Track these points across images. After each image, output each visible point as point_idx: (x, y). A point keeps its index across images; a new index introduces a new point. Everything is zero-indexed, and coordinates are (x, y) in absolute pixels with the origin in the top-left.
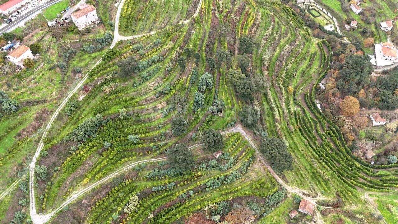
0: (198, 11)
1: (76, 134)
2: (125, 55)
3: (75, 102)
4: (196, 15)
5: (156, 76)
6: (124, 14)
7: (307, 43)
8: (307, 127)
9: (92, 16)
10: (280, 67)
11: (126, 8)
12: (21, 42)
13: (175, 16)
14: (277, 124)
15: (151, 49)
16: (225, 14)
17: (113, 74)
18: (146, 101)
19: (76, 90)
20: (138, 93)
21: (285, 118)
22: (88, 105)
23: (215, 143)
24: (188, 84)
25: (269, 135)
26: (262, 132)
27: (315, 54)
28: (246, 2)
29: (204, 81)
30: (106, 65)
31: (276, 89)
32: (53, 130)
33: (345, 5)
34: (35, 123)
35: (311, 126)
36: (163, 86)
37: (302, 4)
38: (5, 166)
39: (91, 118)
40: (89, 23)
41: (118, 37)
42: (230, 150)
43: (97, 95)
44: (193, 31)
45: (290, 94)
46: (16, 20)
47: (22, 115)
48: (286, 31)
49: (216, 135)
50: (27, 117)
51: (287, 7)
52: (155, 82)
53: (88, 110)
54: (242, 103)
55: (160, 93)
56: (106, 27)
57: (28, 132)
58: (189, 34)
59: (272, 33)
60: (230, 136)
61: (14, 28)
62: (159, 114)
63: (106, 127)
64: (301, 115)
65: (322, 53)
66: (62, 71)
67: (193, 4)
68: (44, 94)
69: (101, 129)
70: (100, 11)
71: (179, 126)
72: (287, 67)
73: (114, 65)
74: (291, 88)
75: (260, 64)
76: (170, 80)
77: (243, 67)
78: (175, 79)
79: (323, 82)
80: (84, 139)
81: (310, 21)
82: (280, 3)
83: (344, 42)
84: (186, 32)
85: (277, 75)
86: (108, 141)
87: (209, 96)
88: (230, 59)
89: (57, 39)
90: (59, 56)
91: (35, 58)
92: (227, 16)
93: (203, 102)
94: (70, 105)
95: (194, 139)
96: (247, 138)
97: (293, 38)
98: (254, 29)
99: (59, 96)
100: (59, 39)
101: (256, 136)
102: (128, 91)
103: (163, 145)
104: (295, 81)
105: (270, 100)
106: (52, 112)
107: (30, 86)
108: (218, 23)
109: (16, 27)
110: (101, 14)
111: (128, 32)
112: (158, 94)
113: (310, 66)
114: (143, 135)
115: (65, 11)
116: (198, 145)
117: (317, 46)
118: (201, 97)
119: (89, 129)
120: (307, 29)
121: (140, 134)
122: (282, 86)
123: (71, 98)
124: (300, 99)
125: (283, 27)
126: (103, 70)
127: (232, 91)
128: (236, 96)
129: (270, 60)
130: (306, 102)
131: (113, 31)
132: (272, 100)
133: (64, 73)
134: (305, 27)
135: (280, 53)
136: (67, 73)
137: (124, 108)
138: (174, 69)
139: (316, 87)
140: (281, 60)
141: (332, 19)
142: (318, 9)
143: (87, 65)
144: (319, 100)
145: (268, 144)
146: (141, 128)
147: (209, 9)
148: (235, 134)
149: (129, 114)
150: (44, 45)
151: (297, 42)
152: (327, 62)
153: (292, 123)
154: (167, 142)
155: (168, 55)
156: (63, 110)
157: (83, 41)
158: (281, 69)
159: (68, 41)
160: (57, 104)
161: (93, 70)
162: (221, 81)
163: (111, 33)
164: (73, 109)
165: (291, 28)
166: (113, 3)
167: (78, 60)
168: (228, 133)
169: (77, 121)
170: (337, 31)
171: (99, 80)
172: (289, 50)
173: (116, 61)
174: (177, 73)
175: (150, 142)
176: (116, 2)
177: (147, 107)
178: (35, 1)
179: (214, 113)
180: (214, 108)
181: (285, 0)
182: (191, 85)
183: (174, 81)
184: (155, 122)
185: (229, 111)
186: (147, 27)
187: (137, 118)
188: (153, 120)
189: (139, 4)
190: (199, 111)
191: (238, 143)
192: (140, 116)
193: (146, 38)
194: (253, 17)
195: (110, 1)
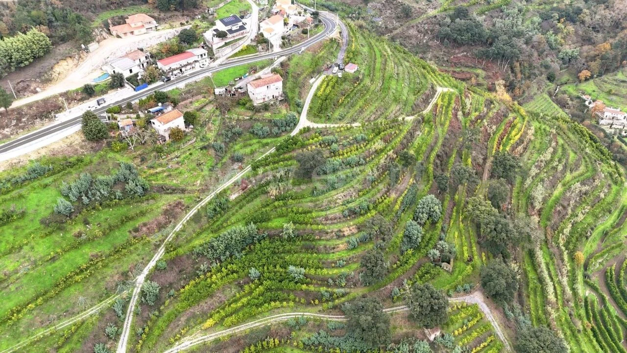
0: (430, 107)
1: (213, 247)
2: (309, 148)
3: (223, 200)
4: (427, 111)
5: (348, 185)
6: (319, 93)
7: (615, 188)
8: (609, 331)
9: (276, 89)
10: (562, 216)
11: (324, 86)
12: (174, 107)
13: (394, 108)
14: (549, 308)
15: (348, 146)
16: (473, 118)
17: (286, 172)
18: (327, 219)
19: (228, 184)
20: (316, 205)
21: (565, 302)
22: (241, 208)
23: (432, 308)
24: (397, 207)
25: (532, 324)
26: (519, 315)
28: (511, 109)
29: (425, 206)
30: (279, 157)
31: (551, 250)
32: (182, 233)
34: (161, 218)
35: (617, 331)
36: (357, 202)
37: (609, 126)
38: (105, 270)
39: (240, 227)
40: (268, 97)
41: (304, 122)
42: (456, 332)
43: (256, 196)
44: (418, 133)
45: (578, 265)
46: (176, 80)
47: (148, 204)
48: (577, 160)
49: (435, 295)
50: (154, 207)
51: (582, 127)
52: (345, 193)
53: (239, 216)
54: (488, 258)
55: (350, 210)
56: (291, 107)
57: (148, 229)
58: (411, 135)
59: (552, 160)
60: (459, 307)
61: (170, 88)
62: (342, 244)
63: (258, 246)
64: (597, 307)
66: (217, 155)
67: (424, 97)
68: (184, 180)
69: (250, 247)
70: (288, 85)
71: (373, 266)
72: (575, 219)
73: (290, 159)
74: (581, 256)
75: (524, 204)
76: (369, 195)
77: (495, 198)
78: (378, 196)
80: (222, 257)
81: (623, 153)
82: (569, 120)
84: (407, 132)
85: (555, 228)
86: (256, 268)
87: (431, 232)
88: (474, 182)
89: (221, 111)
90: (218, 135)
91: (187, 130)
92: (476, 122)
93: (419, 240)
94: (216, 202)
95: (395, 297)
96: (490, 319)
97: (589, 174)
98: (520, 149)
99: (204, 187)
100: (224, 113)
101: (509, 320)
102: (303, 200)
103: (341, 294)
104: (588, 245)
105: (539, 266)
106: (188, 208)
107: (170, 166)
108: (460, 128)
109: (174, 87)
110: (287, 88)
111: (321, 118)
112: (347, 211)
113: (618, 225)
114: (312, 271)
115: (240, 79)
116: (401, 309)
118: (418, 231)
119: (233, 242)
120: (615, 165)
121: (308, 268)
122: (563, 248)
123: (220, 193)
124: (595, 279)
125: (572, 155)
126: (274, 163)
127: (471, 233)
128: (478, 243)
129: (545, 200)
130: (608, 286)
131: (299, 113)
132: (543, 266)
133: (219, 158)
134: (613, 163)
135: (564, 193)
136: (223, 158)
137: (291, 222)
138: (379, 181)
140: (565, 204)
143: (252, 153)
145: (531, 337)
146: (310, 258)
147: (447, 107)
148: (467, 306)
149: (296, 233)
150: (202, 117)
151: (597, 182)
153: (579, 315)
154: (348, 290)
155: (372, 159)
156: (204, 208)
157: (255, 120)
158: (564, 220)
159: (235, 116)
160: (199, 198)
161: (259, 161)
162: (454, 214)
163: (295, 114)
164: (218, 209)
165: (586, 158)
166: (308, 77)
167: (242, 144)
168: (457, 301)
169: (219, 229)
171: (264, 177)
172: (580, 191)
173: (295, 154)
174: (382, 187)
175: (321, 285)
176: (312, 78)
177: (326, 228)
178: (206, 61)
179: (437, 262)
180: (437, 253)
181: (579, 116)
182: (402, 209)
183: (375, 198)
184: (334, 254)
185: (462, 265)
186: (349, 115)
187: (307, 243)
188: (332, 251)
189: (344, 84)
190: (410, 252)
191: (472, 322)
192: (314, 240)
193: (345, 130)
194: (520, 130)
195: (305, 75)
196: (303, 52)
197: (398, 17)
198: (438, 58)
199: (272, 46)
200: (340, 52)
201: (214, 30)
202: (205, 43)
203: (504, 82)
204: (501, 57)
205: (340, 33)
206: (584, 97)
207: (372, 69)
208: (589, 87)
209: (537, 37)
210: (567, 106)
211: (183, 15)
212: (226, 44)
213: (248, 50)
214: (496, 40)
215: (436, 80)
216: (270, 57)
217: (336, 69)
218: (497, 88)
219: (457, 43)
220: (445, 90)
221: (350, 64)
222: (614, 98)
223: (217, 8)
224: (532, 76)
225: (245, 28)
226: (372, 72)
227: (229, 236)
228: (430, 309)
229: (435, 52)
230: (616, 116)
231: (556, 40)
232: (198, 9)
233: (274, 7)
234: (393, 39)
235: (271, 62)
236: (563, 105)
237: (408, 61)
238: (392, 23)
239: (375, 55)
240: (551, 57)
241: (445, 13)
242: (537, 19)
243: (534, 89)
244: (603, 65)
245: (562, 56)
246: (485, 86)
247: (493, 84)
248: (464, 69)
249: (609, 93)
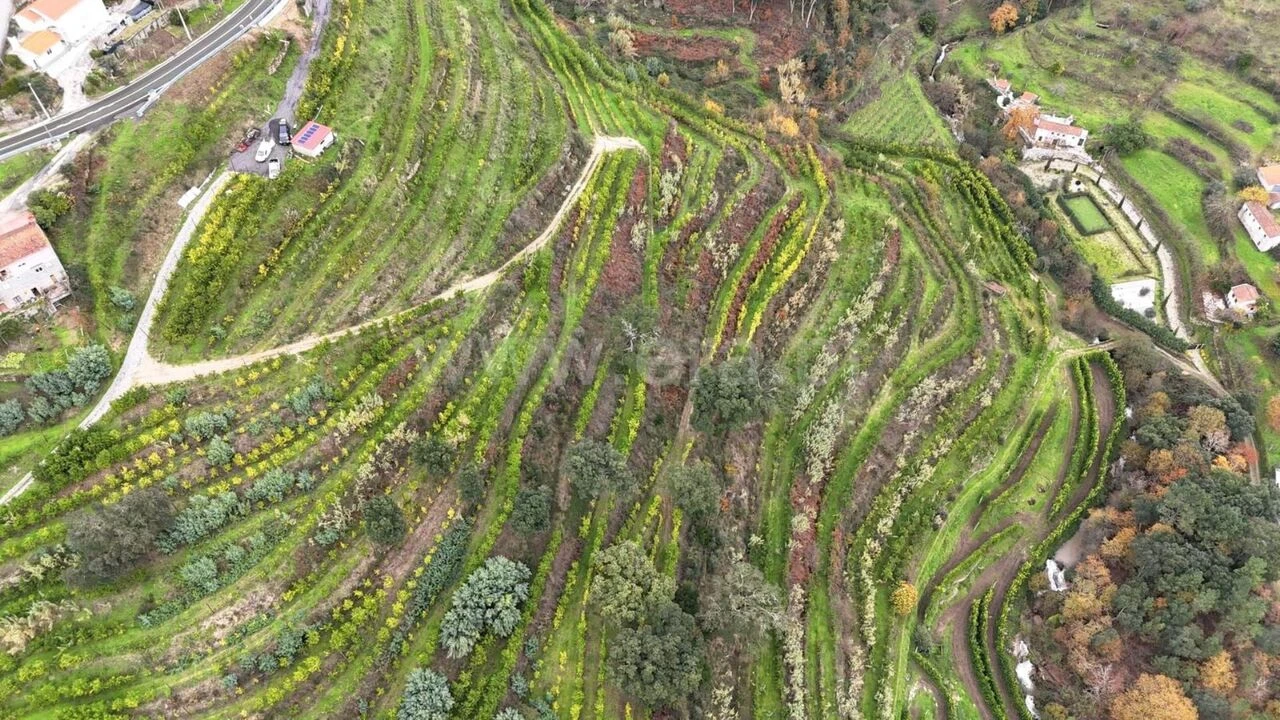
0: (556, 221)
5: (252, 576)
6: (196, 253)
7: (1023, 362)
9: (35, 271)
10: (881, 481)
11: (212, 226)
13: (441, 255)
15: (267, 434)
16: (677, 233)
20: (150, 656)
24: (392, 621)
27: (1050, 418)
28: (793, 169)
30: (39, 509)
33: (1216, 204)
36: (274, 629)
37: (1042, 166)
40: (17, 298)
41: (138, 365)
44: (501, 330)
45: (900, 617)
48: (939, 304)
51: (980, 180)
52: (240, 604)
56: (96, 316)
59: (875, 317)
65: (1080, 418)
67: (541, 192)
72: (912, 482)
74: (909, 594)
75: (786, 471)
76: (315, 596)
78: (344, 591)
79: (1066, 555)
81: (1062, 249)
82: (953, 156)
83: (1186, 370)
85: (858, 523)
88: (624, 488)
92: (684, 243)
97: (964, 338)
98: (797, 298)
102: (111, 643)
104: (938, 542)
110: (91, 250)
111: (189, 344)
113: (1016, 474)
117: (1066, 373)
120: (1038, 287)
122: (869, 581)
125: (931, 285)
126: (21, 532)
129: (840, 448)
131: (128, 333)
132: (799, 672)
134: (1033, 279)
135: (891, 413)
139: (1026, 582)
140: (892, 445)
141: (1154, 252)
142: (1106, 195)
144: (1034, 641)
147: (607, 211)
151: (980, 362)
152: (1098, 461)
155: (342, 460)
158: (884, 491)
163: (117, 345)
166: (169, 192)
170: (1165, 317)
172: (935, 396)
173: (93, 490)
174: (360, 557)
176: (187, 188)
181: (976, 141)
182: (410, 619)
183: (332, 602)
186: (288, 314)
193: (261, 377)
194: (801, 245)
195: (157, 188)
196: (154, 105)
199: (56, 93)
200: (295, 74)
203: (801, 64)
205: (302, 3)
206: (996, 83)
207: (392, 120)
208: (1010, 52)
210: (957, 106)
215: (595, 113)
216: (38, 144)
217: (267, 145)
218: (783, 85)
220: (615, 144)
221: (313, 123)
222: (1063, 85)
224: (877, 34)
226: (389, 132)
230: (1060, 137)
235: (40, 162)
236: (947, 107)
239: (416, 59)
243: (885, 66)
246: (754, 80)
247: (774, 70)
248: (707, 32)
249: (1053, 71)
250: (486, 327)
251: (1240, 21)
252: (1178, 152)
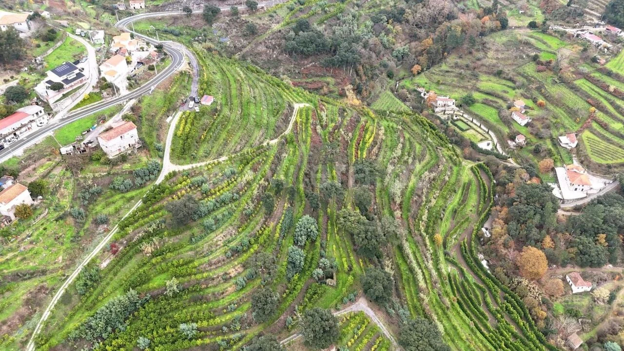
0: (290, 126)
1: (91, 327)
2: (179, 193)
3: (93, 272)
4: (288, 132)
5: (226, 224)
6: (179, 133)
7: (455, 169)
8: (470, 299)
9: (131, 137)
10: (419, 204)
11: (182, 125)
12: (14, 179)
13: (258, 134)
14: (422, 295)
15: (220, 183)
16: (331, 129)
17: (158, 224)
18: (210, 264)
19: (97, 251)
20: (197, 252)
21: (434, 284)
22: (115, 274)
23: (325, 331)
24: (277, 235)
25: (411, 314)
26: (399, 309)
27: (469, 183)
28: (362, 113)
30: (147, 210)
31: (416, 238)
32: (52, 320)
33: (503, 114)
34: (23, 310)
35: (476, 296)
36: (238, 240)
37: (443, 113)
39: (119, 297)
40: (124, 147)
41: (168, 167)
42: (350, 344)
43: (131, 258)
44: (284, 155)
45: (438, 246)
46: (11, 147)
47: (4, 298)
48: (422, 151)
49: (325, 317)
50: (12, 300)
51: (422, 117)
52: (225, 233)
53: (114, 284)
54: (365, 262)
55: (232, 250)
56: (151, 152)
57: (9, 326)
58: (278, 159)
59: (403, 155)
60: (348, 318)
61: (6, 159)
62: (231, 286)
63: (142, 312)
64: (459, 279)
65: (479, 182)
66: (77, 222)
67: (283, 117)
68: (43, 260)
69: (134, 315)
70: (143, 130)
71: (264, 305)
72: (430, 205)
73: (160, 209)
74: (439, 237)
75: (387, 201)
76: (249, 229)
77: (361, 205)
78: (258, 228)
79: (486, 225)
80: (103, 335)
81: (457, 136)
82: (411, 112)
83: (509, 165)
84: (274, 157)
85: (415, 217)
86: (145, 336)
87: (312, 252)
88: (341, 194)
89: (72, 172)
90: (74, 199)
91: (35, 203)
92: (334, 133)
93: (303, 263)
94: (85, 276)
95: (290, 326)
96: (376, 321)
97: (433, 161)
98: (375, 150)
99: (68, 263)
100: (76, 173)
101: (391, 317)
102: (182, 250)
103: (237, 339)
104: (443, 225)
105: (408, 257)
106: (53, 290)
107: (22, 249)
108: (320, 142)
109: (10, 156)
110: (144, 133)
111: (185, 159)
112: (229, 252)
113: (463, 201)
114: (205, 323)
115: (89, 131)
116: (296, 337)
117: (470, 172)
118: (299, 255)
119: (113, 315)
120: (453, 147)
121: (199, 322)
122: (425, 234)
123: (88, 265)
124: (454, 254)
125: (418, 146)
126: (144, 217)
127: (347, 243)
128: (355, 250)
129: (403, 194)
130: (464, 257)
131: (162, 158)
132: (411, 256)
133: (79, 225)
134: (450, 146)
135: (417, 183)
136: (84, 224)
137: (174, 278)
138: (256, 212)
139: (476, 234)
140: (420, 193)
141: (488, 133)
142: (466, 119)
143: (117, 211)
144: (484, 253)
145: (410, 330)
146: (200, 310)
147: (306, 123)
148: (356, 315)
149: (181, 287)
150: (51, 182)
151: (441, 167)
152: (489, 196)
153: (446, 292)
154: (244, 333)
155: (246, 191)
156: (73, 286)
157: (114, 174)
158: (421, 208)
159: (91, 175)
160: (64, 276)
161: (126, 219)
162: (330, 227)
163: (159, 161)
164: (89, 283)
165: (429, 147)
166: (164, 117)
167: (103, 203)
168: (345, 313)
169: (94, 303)
170: (497, 150)
171: (135, 234)
172: (430, 178)
173: (165, 203)
174: (260, 218)
175: (217, 335)
176: (168, 117)
177: (211, 275)
178: (43, 118)
179: (321, 280)
180: (320, 271)
181: (418, 108)
182: (282, 235)
183: (255, 231)
184: (224, 299)
185: (344, 276)
186: (214, 150)
187: (195, 294)
188: (222, 296)
189: (203, 118)
190: (296, 277)
191: (361, 330)
192: (201, 290)
193: (213, 167)
194: (372, 133)
195: (160, 115)
196: (153, 91)
197: (245, 35)
198: (289, 71)
199: (118, 90)
200: (193, 84)
201: (47, 82)
202: (38, 98)
203: (352, 86)
204: (345, 63)
205: (189, 64)
206: (419, 90)
207: (229, 97)
208: (421, 80)
209: (373, 40)
210: (407, 99)
211: (5, 70)
212: (64, 96)
213: (91, 98)
214: (338, 47)
215: (291, 97)
216: (119, 103)
217: (192, 103)
218: (347, 93)
219: (305, 55)
220: (302, 105)
221: (205, 96)
222: (443, 87)
223: (45, 55)
224: (375, 77)
225: (83, 76)
226: (229, 100)
227: (108, 311)
228: (322, 332)
229: (286, 66)
230: (446, 103)
231: (388, 41)
232: (22, 60)
233: (112, 45)
234: (244, 58)
235: (120, 108)
236: (404, 99)
237: (262, 82)
238: (240, 41)
239: (229, 81)
240: (387, 56)
241: (287, 27)
242: (369, 23)
243: (378, 88)
244: (429, 59)
245: (395, 54)
246: (337, 93)
247: (343, 90)
248: (316, 79)
249: (438, 83)
250: (280, 153)
251: (495, 61)
252: (486, 103)
